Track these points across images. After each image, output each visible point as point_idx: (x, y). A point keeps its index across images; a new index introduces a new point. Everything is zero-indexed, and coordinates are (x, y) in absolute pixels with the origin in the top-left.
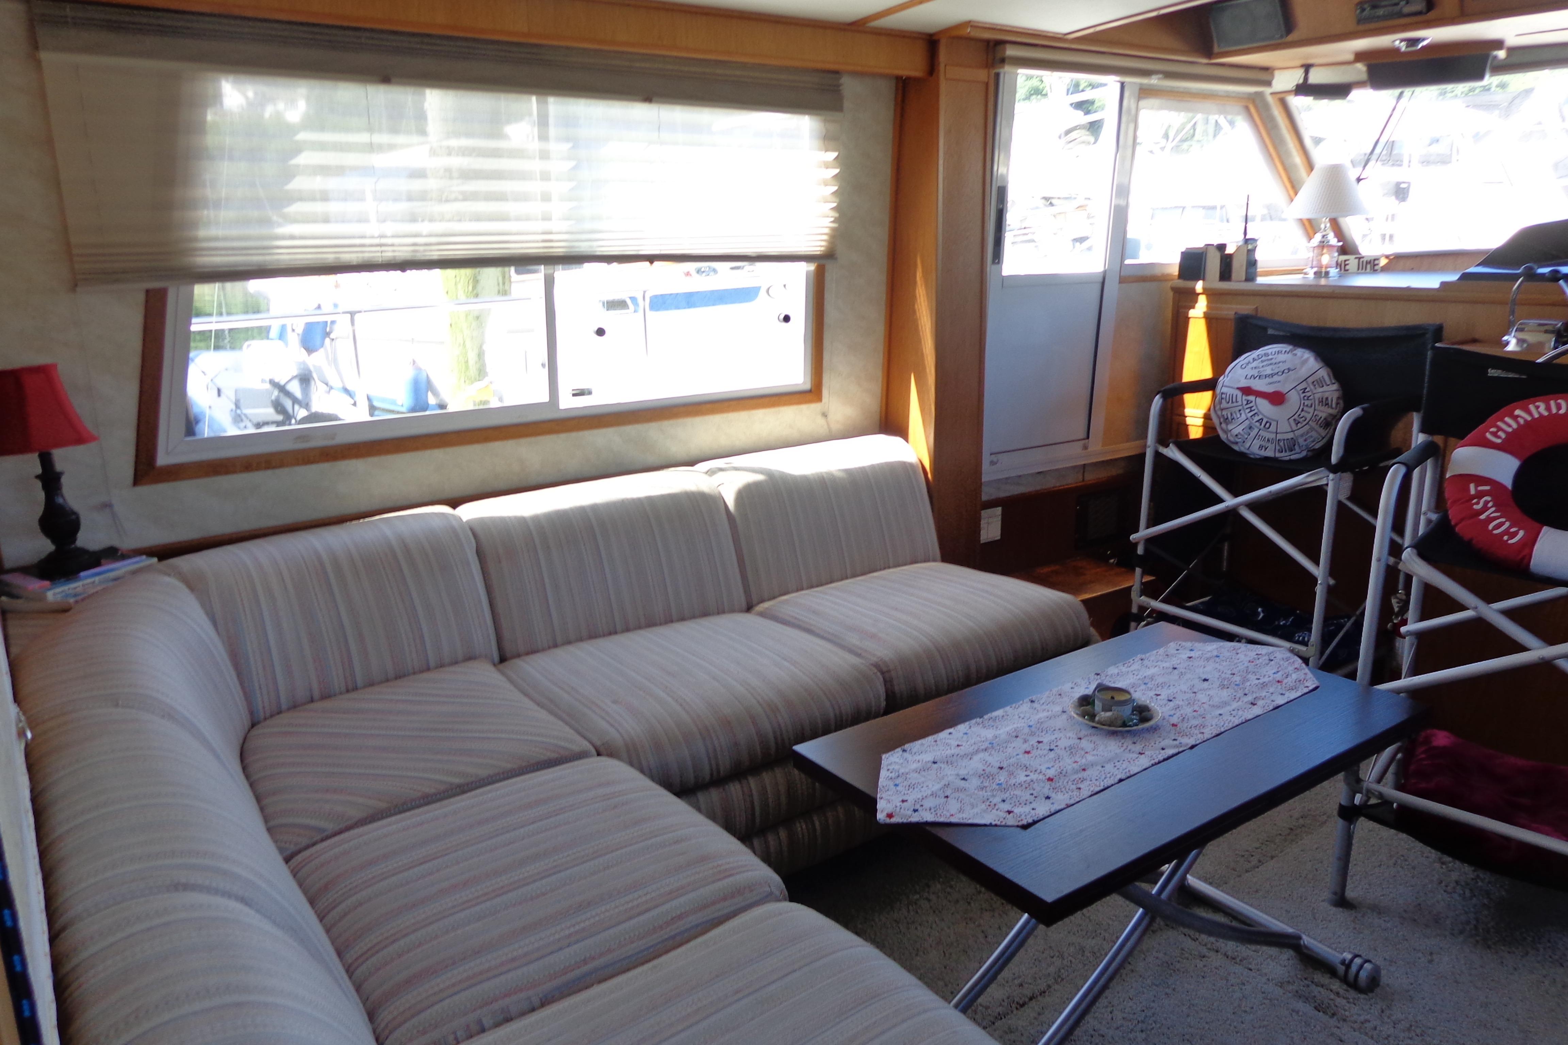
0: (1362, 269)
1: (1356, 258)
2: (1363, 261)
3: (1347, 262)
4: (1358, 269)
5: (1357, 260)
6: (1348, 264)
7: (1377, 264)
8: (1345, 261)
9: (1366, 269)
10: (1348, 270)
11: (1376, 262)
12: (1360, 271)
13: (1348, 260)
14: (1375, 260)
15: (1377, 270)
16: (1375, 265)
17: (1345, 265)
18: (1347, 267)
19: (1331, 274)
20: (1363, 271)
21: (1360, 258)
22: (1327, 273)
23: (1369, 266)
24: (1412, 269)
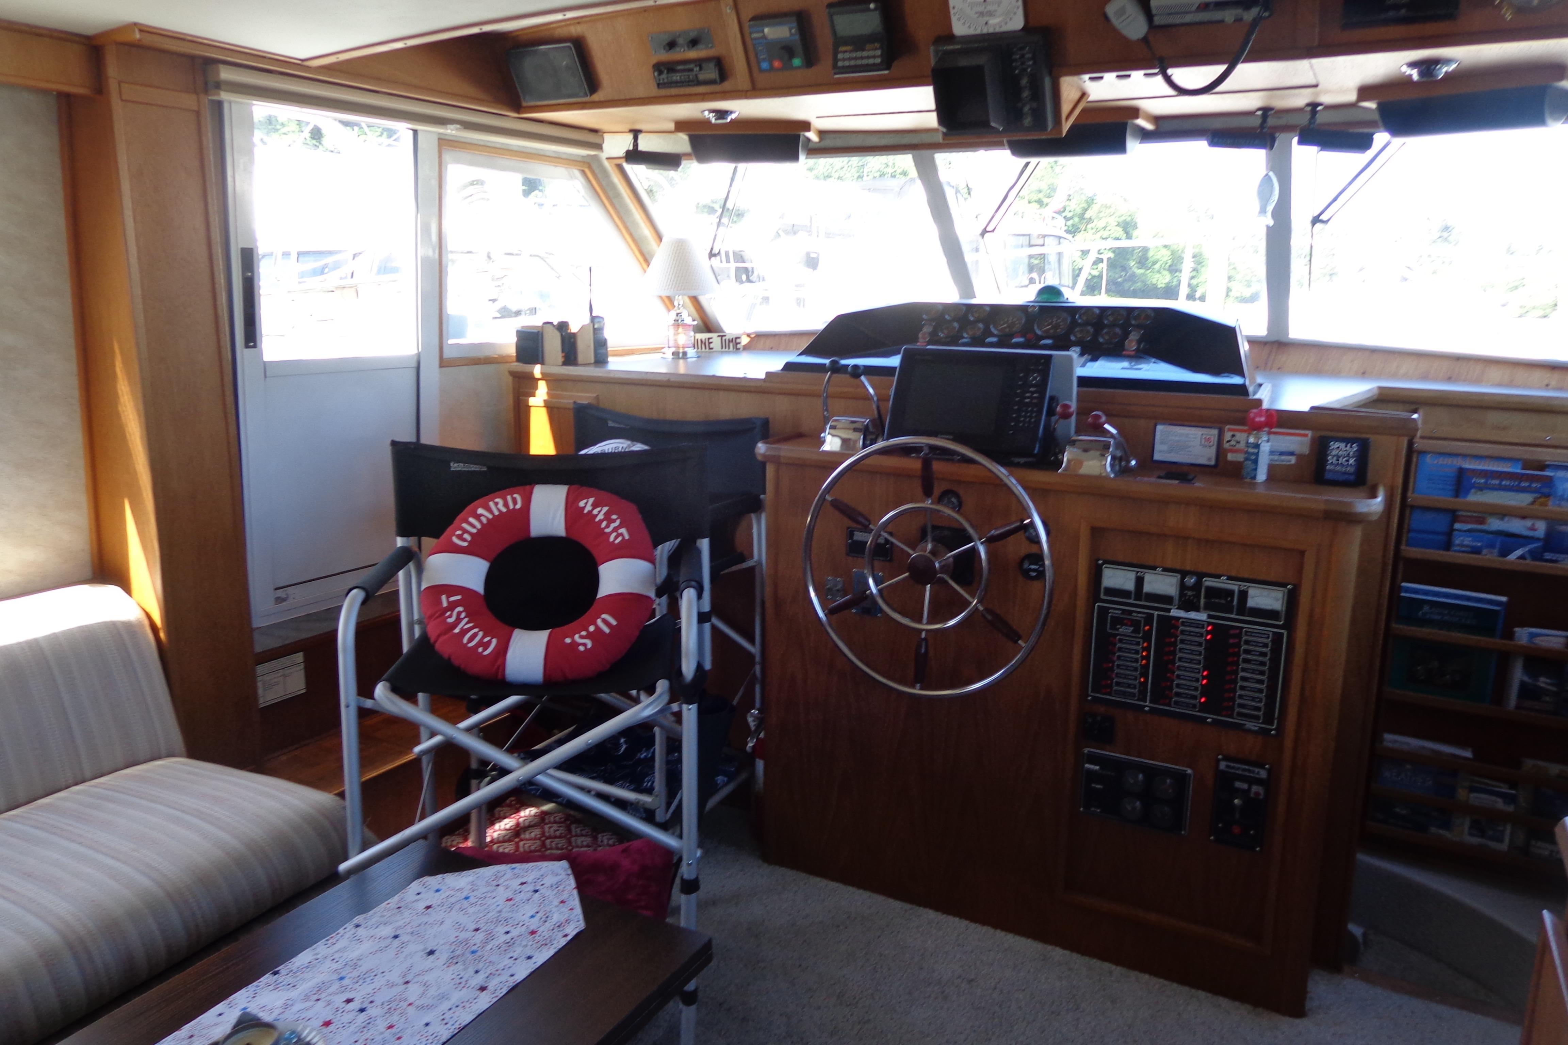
0: (726, 348)
1: (719, 336)
2: (725, 340)
3: (711, 341)
4: (722, 348)
5: (720, 338)
6: (712, 343)
7: (739, 343)
8: (709, 339)
9: (729, 348)
10: (712, 349)
11: (738, 341)
12: (724, 349)
13: (711, 338)
14: (736, 338)
15: (739, 349)
16: (737, 344)
17: (710, 343)
18: (711, 346)
19: (689, 355)
20: (727, 349)
21: (722, 336)
22: (685, 354)
23: (731, 345)
24: (772, 348)
